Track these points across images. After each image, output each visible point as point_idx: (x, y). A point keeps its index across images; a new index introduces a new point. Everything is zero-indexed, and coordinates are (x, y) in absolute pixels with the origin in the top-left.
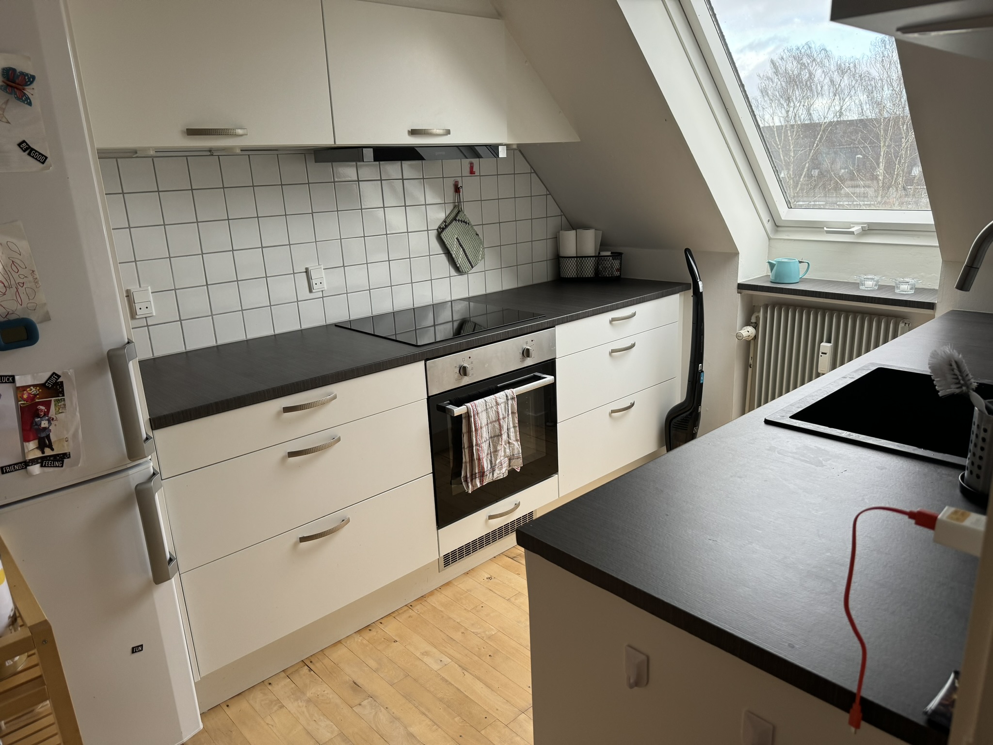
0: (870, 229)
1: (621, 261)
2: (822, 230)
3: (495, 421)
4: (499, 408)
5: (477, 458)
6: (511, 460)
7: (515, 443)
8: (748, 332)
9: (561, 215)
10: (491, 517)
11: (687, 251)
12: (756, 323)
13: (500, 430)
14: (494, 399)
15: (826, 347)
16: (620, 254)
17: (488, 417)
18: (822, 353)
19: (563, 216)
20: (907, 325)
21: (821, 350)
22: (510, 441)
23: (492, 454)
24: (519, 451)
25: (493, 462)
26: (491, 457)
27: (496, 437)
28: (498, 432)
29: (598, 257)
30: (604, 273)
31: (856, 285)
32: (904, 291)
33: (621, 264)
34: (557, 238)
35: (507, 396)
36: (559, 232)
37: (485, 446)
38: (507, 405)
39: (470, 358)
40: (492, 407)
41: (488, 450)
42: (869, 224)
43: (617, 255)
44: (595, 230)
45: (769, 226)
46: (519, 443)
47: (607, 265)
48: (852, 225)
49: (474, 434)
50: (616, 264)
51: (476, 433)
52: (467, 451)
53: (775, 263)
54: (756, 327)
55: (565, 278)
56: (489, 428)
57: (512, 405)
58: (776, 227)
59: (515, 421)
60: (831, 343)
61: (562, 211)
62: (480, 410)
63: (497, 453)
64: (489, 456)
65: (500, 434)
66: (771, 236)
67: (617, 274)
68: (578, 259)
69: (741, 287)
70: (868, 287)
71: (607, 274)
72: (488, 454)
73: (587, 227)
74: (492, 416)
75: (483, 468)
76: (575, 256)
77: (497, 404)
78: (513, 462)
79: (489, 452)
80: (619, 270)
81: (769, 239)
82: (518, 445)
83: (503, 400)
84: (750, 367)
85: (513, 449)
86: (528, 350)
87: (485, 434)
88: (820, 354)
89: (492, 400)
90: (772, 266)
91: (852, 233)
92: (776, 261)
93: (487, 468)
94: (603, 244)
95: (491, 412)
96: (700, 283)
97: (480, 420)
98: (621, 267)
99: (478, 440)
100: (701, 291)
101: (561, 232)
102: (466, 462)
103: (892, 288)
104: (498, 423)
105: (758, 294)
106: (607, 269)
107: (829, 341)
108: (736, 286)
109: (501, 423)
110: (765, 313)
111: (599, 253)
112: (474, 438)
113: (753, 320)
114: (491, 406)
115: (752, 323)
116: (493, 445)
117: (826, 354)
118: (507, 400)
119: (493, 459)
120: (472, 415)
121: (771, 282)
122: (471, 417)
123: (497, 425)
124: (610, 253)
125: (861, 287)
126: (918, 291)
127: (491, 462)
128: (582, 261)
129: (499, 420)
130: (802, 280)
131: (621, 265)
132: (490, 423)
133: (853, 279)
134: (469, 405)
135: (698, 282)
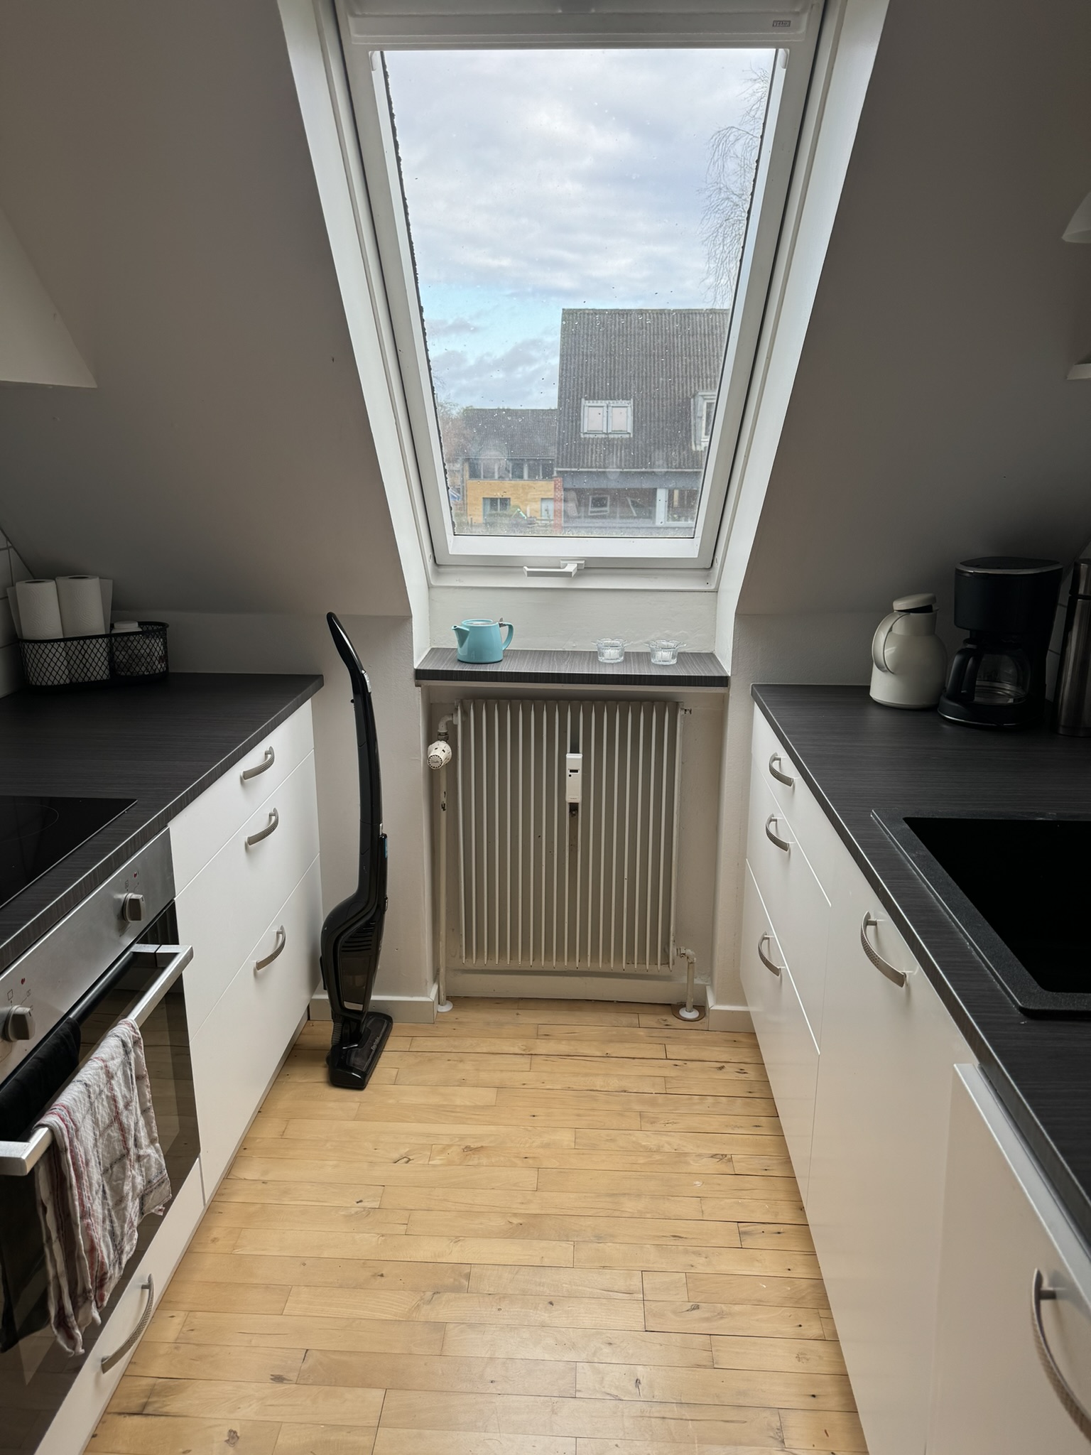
0: (590, 567)
1: (165, 639)
2: (519, 570)
3: (110, 1125)
4: (116, 1088)
5: (88, 1248)
6: (146, 1198)
7: (150, 1151)
8: (441, 750)
9: (8, 548)
10: (106, 1365)
11: (330, 617)
12: (446, 734)
13: (125, 1141)
14: (102, 1068)
15: (574, 760)
16: (163, 626)
17: (96, 1122)
18: (571, 771)
19: (12, 550)
20: (688, 712)
21: (569, 766)
22: (141, 1152)
23: (113, 1213)
24: (161, 1166)
25: (118, 1232)
26: (111, 1222)
27: (116, 1164)
28: (118, 1147)
29: (110, 636)
30: (137, 669)
31: (594, 656)
32: (664, 661)
33: (165, 644)
34: (7, 597)
35: (124, 1044)
36: (13, 585)
37: (97, 1208)
38: (128, 1066)
39: (23, 981)
40: (101, 1092)
41: (103, 1209)
42: (587, 560)
43: (155, 629)
44: (100, 578)
45: (429, 562)
46: (158, 1145)
47: (142, 651)
48: (562, 562)
49: (76, 1192)
50: (157, 646)
51: (80, 1187)
52: (57, 1247)
53: (468, 630)
54: (449, 738)
55: (41, 686)
56: (100, 1150)
57: (137, 1058)
58: (436, 568)
59: (144, 1095)
60: (578, 753)
61: (8, 539)
62: (78, 1117)
63: (123, 1206)
64: (108, 1222)
65: (125, 1151)
66: (433, 583)
67: (160, 667)
68: (69, 643)
69: (421, 675)
70: (611, 660)
71: (143, 670)
72: (104, 1221)
73: (79, 574)
74: (102, 1116)
75: (103, 1264)
76: (62, 637)
77: (110, 1076)
78: (149, 1201)
79: (106, 1212)
80: (164, 658)
81: (429, 588)
82: (157, 1151)
83: (118, 1061)
84: (444, 810)
85: (148, 1169)
86: (135, 903)
87: (95, 1174)
88: (568, 773)
89: (98, 1075)
90: (462, 634)
91: (568, 574)
92: (467, 627)
93: (109, 1257)
94: (117, 607)
95: (100, 1107)
96: (366, 676)
97: (81, 1142)
98: (166, 652)
99: (85, 1200)
100: (369, 691)
101: (20, 586)
102: (56, 1277)
103: (645, 657)
104: (116, 1125)
105: (439, 685)
106: (143, 660)
107: (575, 750)
108: (411, 675)
109: (124, 1120)
110: (465, 714)
111: (112, 626)
112: (77, 1203)
113: (442, 729)
114: (97, 1089)
115: (440, 734)
116: (112, 1189)
117: (576, 771)
118: (127, 1053)
119: (116, 1224)
120: (68, 1144)
121: (459, 660)
122: (66, 1150)
123: (115, 1134)
124: (137, 624)
125: (601, 659)
126: (682, 657)
127: (113, 1234)
128: (85, 647)
129: (116, 1117)
130: (509, 654)
131: (165, 647)
132: (100, 1135)
133: (591, 647)
134: (50, 1119)
135: (363, 674)
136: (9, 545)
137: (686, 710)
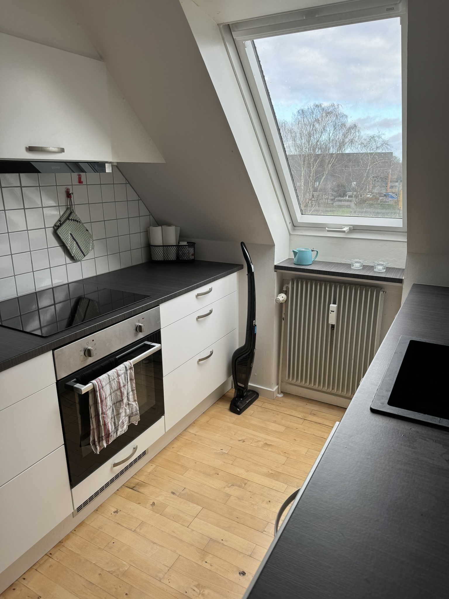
0: (355, 229)
1: (194, 249)
2: (324, 229)
3: (117, 390)
4: (120, 379)
5: (103, 423)
6: (131, 418)
7: (134, 403)
8: (282, 297)
9: (150, 215)
10: (115, 465)
11: (242, 244)
12: (286, 291)
13: (122, 396)
14: (115, 372)
15: (333, 307)
16: (194, 243)
17: (111, 388)
18: (331, 311)
19: (151, 216)
20: (385, 293)
21: (331, 309)
22: (130, 403)
23: (115, 417)
24: (137, 409)
25: (117, 423)
26: (115, 419)
27: (118, 403)
28: (119, 398)
29: (178, 246)
30: (184, 258)
31: (349, 266)
32: (380, 270)
33: (194, 250)
34: (147, 231)
35: (126, 367)
36: (149, 227)
37: (109, 413)
38: (126, 374)
39: (93, 341)
40: (114, 379)
41: (112, 415)
42: (354, 226)
43: (192, 244)
44: (175, 226)
45: (290, 226)
46: (137, 402)
47: (185, 252)
48: (343, 226)
49: (100, 405)
50: (191, 250)
51: (102, 404)
52: (94, 420)
53: (297, 251)
54: (286, 293)
55: (154, 260)
56: (112, 397)
57: (130, 374)
58: (294, 227)
59: (133, 385)
60: (336, 304)
61: (150, 212)
62: (104, 384)
63: (119, 416)
64: (113, 419)
65: (121, 400)
66: (291, 233)
67: (192, 258)
68: (165, 247)
69: (277, 268)
70: (356, 268)
71: (185, 258)
72: (112, 418)
73: (169, 225)
74: (114, 386)
75: (109, 430)
76: (162, 245)
77: (118, 375)
78: (132, 418)
79: (113, 416)
80: (194, 255)
81: (290, 235)
82: (136, 404)
83: (123, 372)
84: (283, 320)
85: (132, 409)
86: (140, 327)
87: (109, 402)
88: (330, 312)
89: (114, 374)
90: (295, 253)
91: (344, 232)
92: (297, 250)
93: (112, 429)
94: (181, 237)
95: (114, 383)
96: (252, 266)
97: (104, 392)
98: (194, 253)
99: (104, 409)
100: (253, 271)
101: (151, 228)
102: (93, 429)
103: (372, 268)
104: (119, 391)
105: (285, 272)
106: (185, 255)
107: (334, 303)
108: (273, 267)
109: (122, 390)
110: (293, 284)
111: (179, 243)
112: (100, 409)
113: (284, 289)
114: (113, 378)
115: (284, 291)
116: (116, 409)
117: (334, 312)
118: (126, 370)
119: (116, 421)
120: (98, 390)
121: (295, 264)
122: (97, 392)
123: (118, 393)
124: (186, 243)
125: (352, 267)
126: (388, 269)
127: (115, 423)
128: (168, 249)
129: (120, 388)
130: (314, 262)
131: (194, 251)
132: (113, 392)
133: (348, 262)
134: (94, 381)
135: (251, 265)
136: (150, 214)
137: (384, 292)
